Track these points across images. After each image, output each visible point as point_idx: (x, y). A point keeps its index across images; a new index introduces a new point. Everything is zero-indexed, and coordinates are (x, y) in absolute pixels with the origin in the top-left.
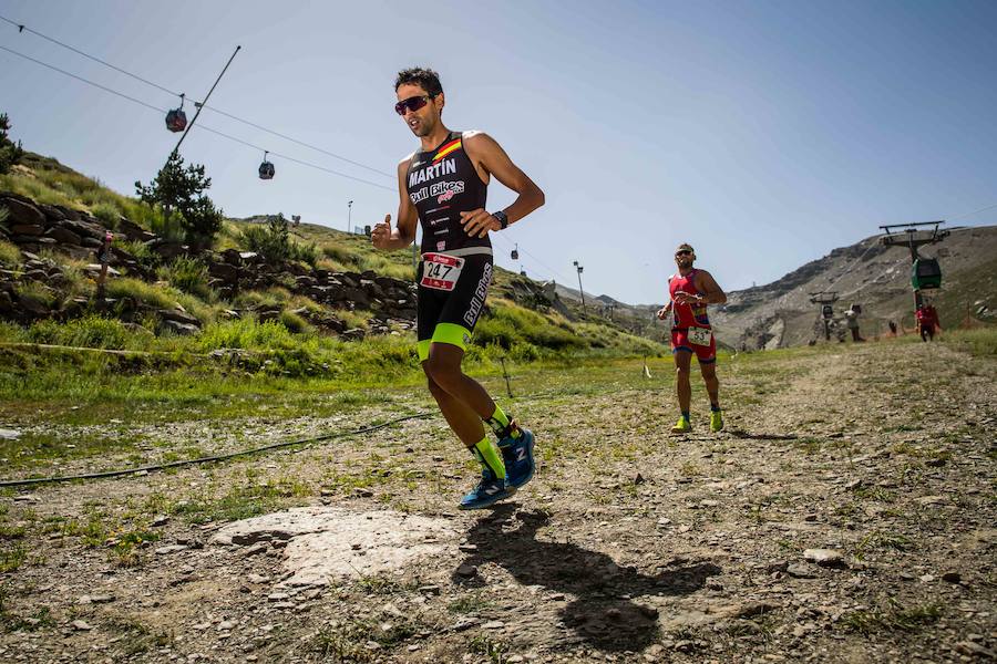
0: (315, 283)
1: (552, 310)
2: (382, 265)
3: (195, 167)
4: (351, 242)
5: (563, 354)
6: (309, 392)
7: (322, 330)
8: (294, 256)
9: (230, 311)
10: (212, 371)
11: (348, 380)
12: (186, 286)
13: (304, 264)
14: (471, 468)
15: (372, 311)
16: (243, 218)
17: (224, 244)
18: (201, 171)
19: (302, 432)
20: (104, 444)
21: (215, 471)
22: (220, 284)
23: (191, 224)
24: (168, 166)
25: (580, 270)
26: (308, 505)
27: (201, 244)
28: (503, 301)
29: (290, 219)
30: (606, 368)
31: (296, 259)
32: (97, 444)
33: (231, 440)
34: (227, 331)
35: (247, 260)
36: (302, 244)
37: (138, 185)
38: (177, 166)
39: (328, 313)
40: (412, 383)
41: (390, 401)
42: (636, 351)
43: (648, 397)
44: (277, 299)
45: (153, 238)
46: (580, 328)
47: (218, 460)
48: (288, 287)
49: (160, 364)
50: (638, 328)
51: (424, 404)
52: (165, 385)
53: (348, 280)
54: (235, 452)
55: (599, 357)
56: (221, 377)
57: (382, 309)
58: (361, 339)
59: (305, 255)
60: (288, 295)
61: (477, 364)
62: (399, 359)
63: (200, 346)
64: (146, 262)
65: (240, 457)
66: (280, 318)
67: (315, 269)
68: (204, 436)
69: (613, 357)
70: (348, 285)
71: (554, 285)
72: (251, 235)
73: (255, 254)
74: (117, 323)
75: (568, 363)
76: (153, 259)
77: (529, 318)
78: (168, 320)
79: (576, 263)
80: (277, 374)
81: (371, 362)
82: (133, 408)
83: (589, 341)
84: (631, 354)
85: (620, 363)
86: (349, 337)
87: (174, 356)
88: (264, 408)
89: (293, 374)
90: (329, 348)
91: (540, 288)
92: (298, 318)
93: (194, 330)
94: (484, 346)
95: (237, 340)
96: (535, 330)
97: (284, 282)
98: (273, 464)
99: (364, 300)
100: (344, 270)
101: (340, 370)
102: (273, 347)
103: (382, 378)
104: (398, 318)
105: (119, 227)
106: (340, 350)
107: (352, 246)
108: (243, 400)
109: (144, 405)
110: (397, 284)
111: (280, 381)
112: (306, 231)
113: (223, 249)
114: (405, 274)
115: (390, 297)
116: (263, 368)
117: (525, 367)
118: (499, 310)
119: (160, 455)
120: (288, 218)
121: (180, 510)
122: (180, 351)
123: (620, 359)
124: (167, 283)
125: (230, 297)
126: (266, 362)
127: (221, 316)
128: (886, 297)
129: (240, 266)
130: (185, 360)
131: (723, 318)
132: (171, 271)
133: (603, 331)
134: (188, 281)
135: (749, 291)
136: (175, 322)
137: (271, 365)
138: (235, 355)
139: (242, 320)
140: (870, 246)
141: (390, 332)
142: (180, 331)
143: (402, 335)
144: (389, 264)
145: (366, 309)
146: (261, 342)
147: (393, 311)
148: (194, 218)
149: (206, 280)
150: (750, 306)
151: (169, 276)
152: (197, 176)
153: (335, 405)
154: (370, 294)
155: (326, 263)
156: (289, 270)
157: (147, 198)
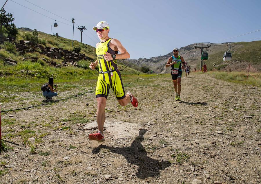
0: (46, 51)
2: (64, 46)
4: (52, 38)
7: (50, 65)
8: (40, 43)
9: (23, 58)
11: (59, 79)
13: (43, 45)
15: (63, 59)
17: (19, 38)
20: (7, 99)
22: (19, 50)
23: (9, 32)
27: (13, 38)
31: (41, 43)
32: (4, 98)
34: (24, 65)
35: (27, 43)
36: (42, 39)
39: (51, 60)
40: (77, 80)
42: (132, 73)
44: (36, 55)
48: (39, 52)
49: (7, 74)
50: (130, 66)
52: (11, 80)
53: (56, 50)
57: (65, 59)
58: (61, 68)
59: (43, 43)
60: (39, 54)
62: (72, 74)
63: (17, 69)
66: (38, 61)
67: (46, 47)
70: (55, 52)
73: (29, 42)
78: (7, 61)
80: (39, 77)
81: (64, 74)
82: (7, 88)
85: (129, 76)
86: (57, 67)
87: (11, 72)
89: (44, 77)
90: (53, 70)
92: (43, 61)
93: (15, 64)
95: (27, 67)
97: (38, 50)
99: (60, 57)
100: (54, 47)
101: (56, 76)
102: (38, 70)
103: (68, 79)
104: (69, 61)
106: (56, 70)
107: (52, 39)
109: (10, 87)
110: (69, 52)
111: (41, 79)
113: (19, 40)
114: (70, 49)
115: (67, 56)
116: (35, 75)
122: (12, 70)
124: (4, 49)
125: (23, 54)
126: (36, 74)
127: (21, 60)
128: (193, 60)
129: (25, 45)
130: (14, 73)
131: (152, 64)
132: (4, 46)
133: (122, 67)
134: (10, 49)
135: (159, 57)
136: (9, 61)
137: (38, 75)
138: (28, 71)
139: (27, 61)
140: (190, 47)
141: (68, 65)
142: (11, 64)
143: (71, 67)
144: (66, 45)
145: (61, 59)
146: (34, 68)
147: (68, 59)
148: (10, 30)
149: (15, 49)
150: (159, 61)
151: (4, 47)
152: (10, 17)
153: (64, 88)
154: (62, 54)
155: (49, 45)
156: (38, 47)
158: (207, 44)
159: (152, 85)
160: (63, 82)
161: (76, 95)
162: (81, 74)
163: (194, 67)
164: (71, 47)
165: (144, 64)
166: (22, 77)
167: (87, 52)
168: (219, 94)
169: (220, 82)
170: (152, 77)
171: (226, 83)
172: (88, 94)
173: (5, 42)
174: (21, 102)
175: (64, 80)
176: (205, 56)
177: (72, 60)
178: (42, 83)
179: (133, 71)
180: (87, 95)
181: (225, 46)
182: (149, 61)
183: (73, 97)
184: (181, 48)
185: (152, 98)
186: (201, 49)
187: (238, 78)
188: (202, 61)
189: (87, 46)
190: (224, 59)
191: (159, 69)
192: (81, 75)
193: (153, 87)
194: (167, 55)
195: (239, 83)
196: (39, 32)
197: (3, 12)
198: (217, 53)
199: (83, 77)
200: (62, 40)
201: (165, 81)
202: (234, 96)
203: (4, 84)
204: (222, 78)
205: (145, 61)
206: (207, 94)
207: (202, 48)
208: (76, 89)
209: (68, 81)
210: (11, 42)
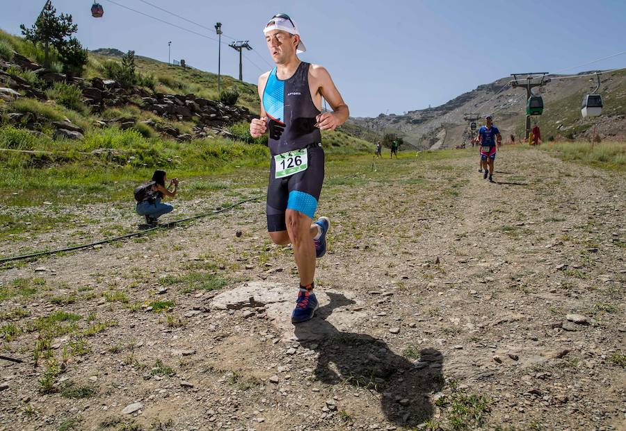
0: (156, 102)
3: (65, 16)
4: (171, 71)
7: (164, 135)
8: (139, 83)
9: (100, 122)
10: (96, 164)
11: (185, 169)
12: (68, 104)
13: (147, 89)
15: (195, 122)
17: (90, 74)
18: (69, 19)
20: (50, 221)
22: (91, 102)
23: (66, 59)
27: (75, 73)
31: (141, 85)
32: (44, 221)
34: (102, 136)
35: (108, 86)
36: (145, 75)
37: (22, 27)
38: (51, 14)
39: (168, 124)
41: (226, 188)
42: (362, 150)
44: (132, 113)
45: (40, 67)
48: (138, 105)
49: (61, 160)
50: (358, 133)
52: (69, 175)
53: (177, 100)
55: (340, 154)
57: (200, 120)
58: (190, 142)
59: (147, 83)
60: (140, 111)
61: (264, 157)
62: (216, 155)
63: (84, 147)
64: (37, 86)
66: (136, 127)
67: (154, 93)
68: (115, 214)
69: (347, 153)
70: (177, 104)
72: (109, 67)
73: (113, 81)
74: (26, 131)
76: (41, 84)
78: (60, 128)
80: (138, 165)
81: (198, 157)
82: (56, 193)
83: (331, 142)
84: (358, 152)
85: (352, 157)
86: (182, 139)
87: (69, 154)
89: (150, 166)
90: (171, 148)
92: (148, 127)
93: (80, 135)
95: (109, 143)
97: (135, 102)
99: (190, 115)
100: (175, 94)
101: (179, 162)
102: (134, 147)
103: (207, 168)
104: (211, 126)
105: (14, 59)
106: (178, 148)
107: (172, 74)
109: (62, 191)
110: (209, 103)
111: (142, 171)
112: (140, 62)
113: (91, 77)
114: (213, 96)
115: (205, 112)
116: (129, 162)
122: (73, 151)
123: (352, 155)
124: (54, 101)
125: (99, 111)
126: (131, 158)
127: (95, 126)
128: (507, 117)
129: (104, 89)
130: (76, 156)
131: (409, 127)
132: (55, 93)
133: (338, 135)
134: (69, 101)
135: (426, 111)
136: (66, 130)
137: (134, 160)
138: (110, 152)
139: (111, 128)
140: (501, 85)
141: (207, 136)
142: (71, 137)
143: (215, 139)
144: (203, 89)
145: (189, 120)
146: (125, 144)
147: (207, 122)
148: (68, 54)
149: (81, 100)
150: (426, 120)
151: (55, 97)
152: (67, 23)
153: (191, 191)
154: (192, 110)
155: (161, 88)
156: (138, 93)
157: (32, 37)
158: (543, 75)
159: (406, 179)
160: (195, 176)
161: (218, 209)
162: (239, 155)
163: (510, 133)
164: (216, 91)
165: (390, 128)
166: (95, 168)
167: (255, 102)
168: (571, 199)
169: (574, 168)
171: (588, 171)
172: (246, 204)
173: (56, 84)
174: (80, 230)
175: (196, 170)
176: (536, 107)
177: (217, 122)
178: (142, 179)
179: (364, 145)
180: (244, 209)
181: (586, 81)
182: (402, 122)
183: (209, 215)
184: (479, 87)
185: (404, 214)
186: (526, 91)
187: (619, 158)
188: (528, 119)
190: (584, 111)
191: (425, 138)
192: (238, 159)
193: (408, 185)
194: (444, 105)
195: (622, 170)
196: (141, 57)
197: (50, 12)
198: (564, 97)
199: (242, 162)
200: (195, 75)
201: (439, 168)
202: (611, 204)
203: (49, 184)
204: (579, 158)
205: (391, 121)
206: (540, 200)
207: (528, 87)
208: (221, 194)
209: (205, 173)
210: (71, 84)
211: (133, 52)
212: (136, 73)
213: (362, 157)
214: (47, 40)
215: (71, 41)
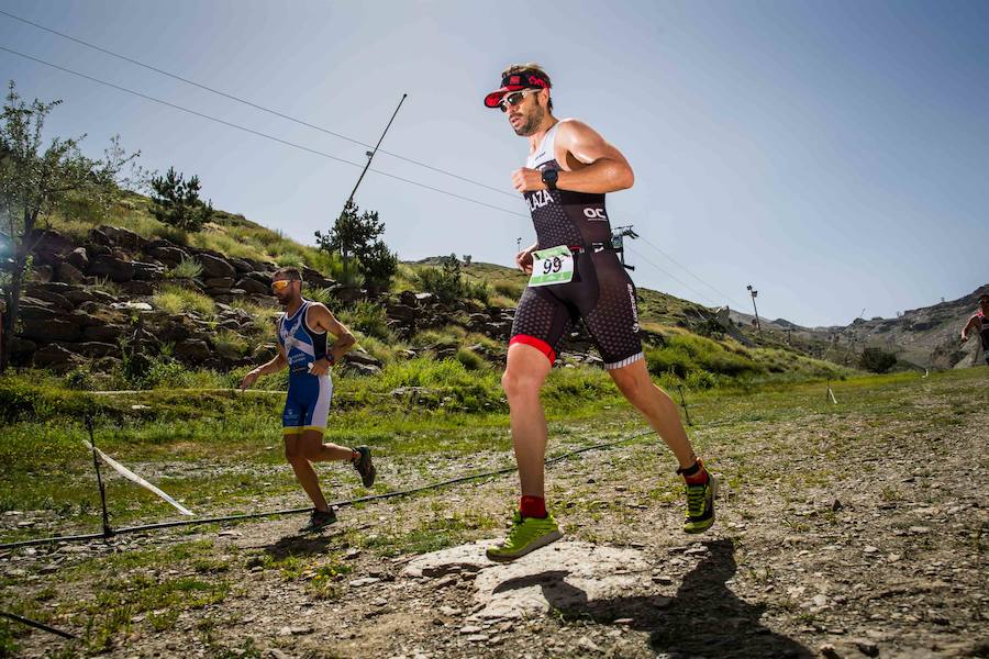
0: (488, 320)
1: (727, 336)
3: (370, 214)
4: (521, 278)
5: (741, 380)
6: (488, 427)
7: (499, 366)
8: (467, 294)
9: (408, 351)
10: (394, 410)
12: (369, 329)
13: (477, 302)
14: (655, 498)
16: (416, 260)
17: (400, 286)
18: (375, 217)
19: (483, 466)
21: (402, 505)
22: (398, 325)
23: (368, 269)
24: (344, 214)
25: (755, 294)
26: (494, 537)
27: (379, 287)
28: (677, 329)
29: (462, 260)
30: (786, 393)
31: (469, 297)
33: (415, 475)
34: (407, 370)
35: (423, 301)
36: (474, 283)
37: (317, 234)
38: (352, 214)
39: (502, 349)
40: (588, 414)
41: (568, 433)
42: (818, 375)
43: (835, 421)
44: (453, 337)
45: (335, 283)
46: (757, 353)
47: (404, 494)
48: (463, 325)
49: (346, 404)
50: (818, 352)
51: (602, 434)
52: (351, 423)
54: (420, 487)
55: (780, 382)
56: (403, 415)
59: (477, 293)
60: (464, 333)
62: (574, 391)
63: (381, 386)
65: (425, 491)
66: (457, 355)
67: (488, 307)
68: (391, 472)
69: (793, 381)
71: (727, 311)
72: (425, 276)
73: (429, 295)
75: (746, 389)
77: (704, 345)
78: (351, 362)
79: (750, 288)
80: (456, 409)
81: (549, 396)
83: (767, 366)
84: (812, 378)
87: (358, 397)
88: (445, 443)
89: (472, 410)
91: (714, 315)
92: (474, 355)
93: (375, 371)
94: (659, 376)
95: (416, 378)
96: (710, 357)
97: (459, 320)
98: (457, 498)
102: (451, 384)
103: (559, 410)
104: (571, 350)
107: (522, 282)
108: (424, 436)
111: (460, 417)
112: (478, 269)
113: (399, 291)
116: (442, 404)
117: (703, 394)
118: (673, 339)
119: (350, 491)
120: (460, 258)
121: (370, 544)
122: (363, 391)
123: (801, 384)
125: (408, 336)
126: (446, 399)
127: (401, 356)
129: (416, 306)
130: (368, 399)
131: (909, 336)
132: (352, 315)
133: (781, 356)
134: (370, 324)
136: (359, 364)
137: (450, 402)
138: (415, 393)
139: (422, 358)
141: (564, 365)
142: (363, 372)
143: (576, 368)
146: (439, 379)
148: (371, 263)
149: (385, 322)
151: (351, 319)
152: (371, 223)
155: (498, 300)
156: (462, 307)
157: (327, 246)
162: (612, 390)
167: (645, 314)
170: (896, 382)
177: (581, 344)
189: (645, 296)
191: (941, 353)
192: (610, 397)
205: (877, 330)
210: (373, 302)
211: (470, 257)
212: (463, 280)
213: (818, 385)
214: (348, 247)
215: (376, 245)
